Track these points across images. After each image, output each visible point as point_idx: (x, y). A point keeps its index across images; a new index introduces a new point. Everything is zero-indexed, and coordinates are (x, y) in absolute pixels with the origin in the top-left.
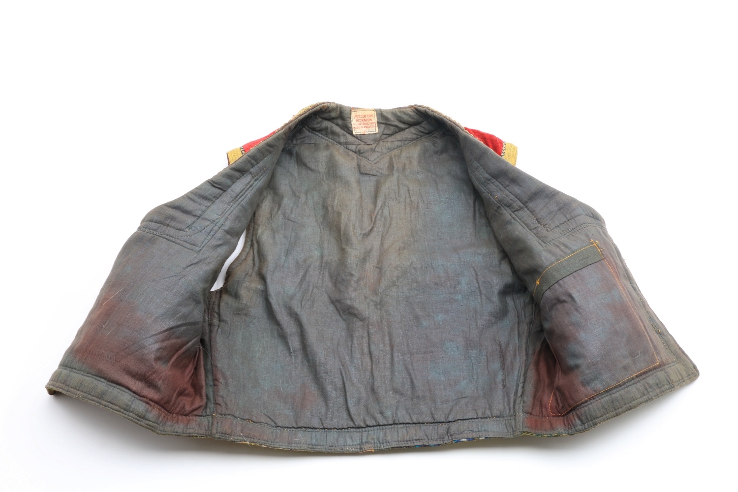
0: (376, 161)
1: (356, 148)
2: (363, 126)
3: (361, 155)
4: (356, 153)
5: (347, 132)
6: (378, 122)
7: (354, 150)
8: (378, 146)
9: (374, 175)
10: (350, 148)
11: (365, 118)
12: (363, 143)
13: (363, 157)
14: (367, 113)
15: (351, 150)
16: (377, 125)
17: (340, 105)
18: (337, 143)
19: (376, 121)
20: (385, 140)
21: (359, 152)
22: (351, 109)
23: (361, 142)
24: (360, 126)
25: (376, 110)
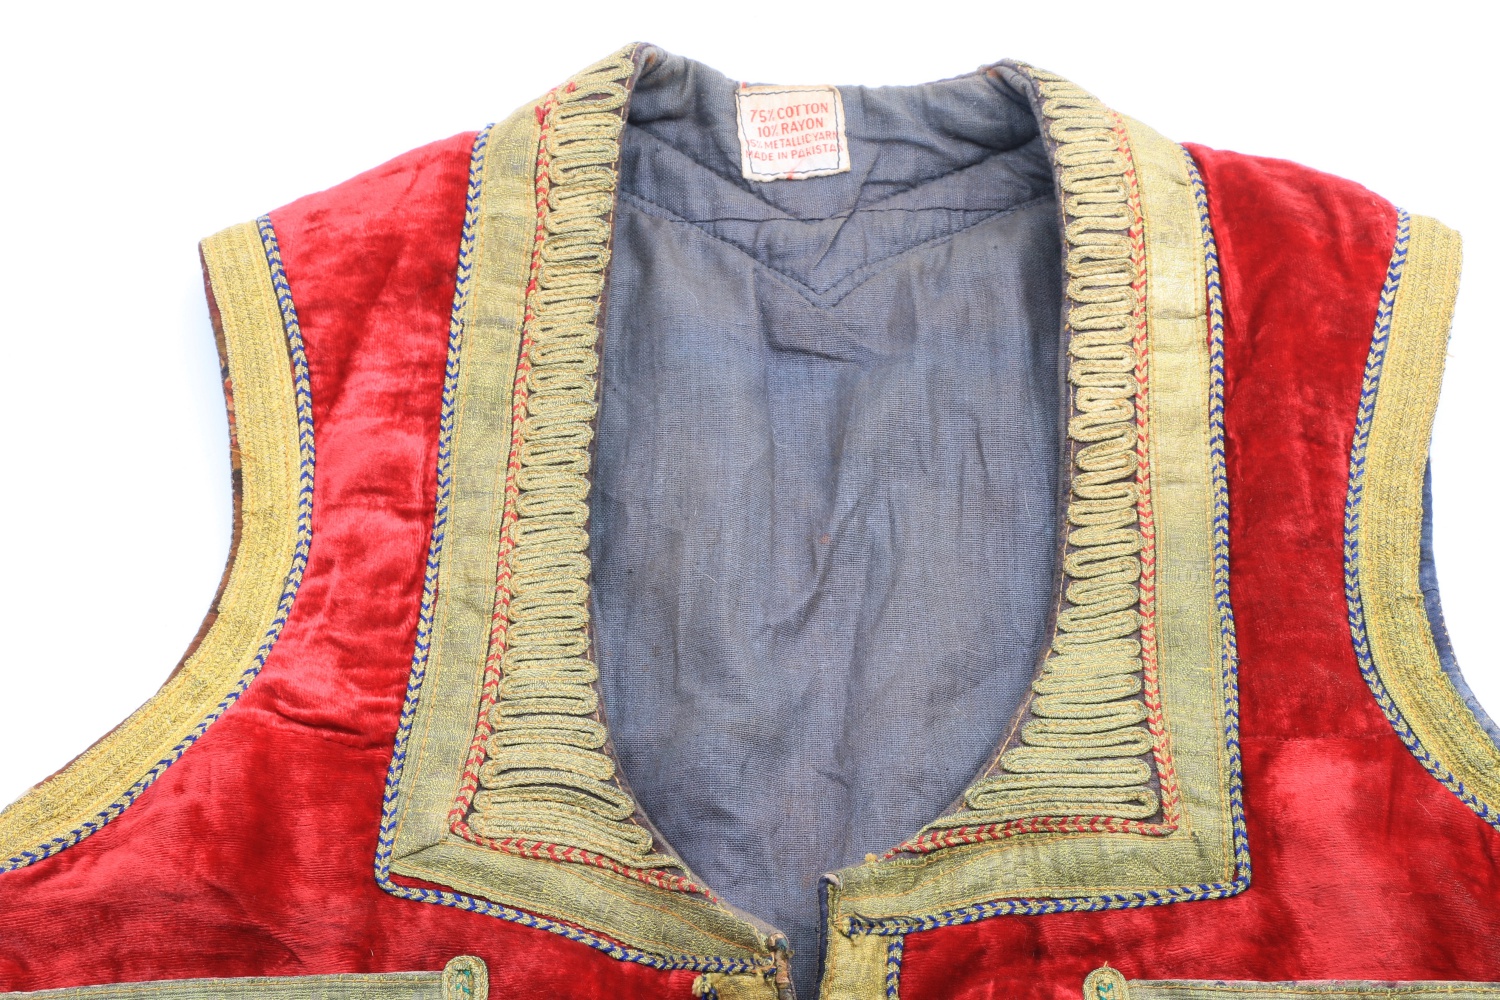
0: (842, 289)
1: (757, 233)
2: (788, 150)
3: (778, 263)
4: (754, 255)
5: (719, 173)
6: (848, 134)
7: (748, 244)
8: (849, 227)
9: (828, 357)
10: (729, 235)
11: (796, 118)
12: (785, 216)
13: (783, 272)
14: (801, 99)
15: (733, 242)
16: (844, 141)
17: (697, 64)
18: (675, 213)
19: (842, 129)
20: (881, 206)
21: (770, 256)
22: (735, 89)
23: (774, 213)
24: (775, 152)
25: (844, 91)
